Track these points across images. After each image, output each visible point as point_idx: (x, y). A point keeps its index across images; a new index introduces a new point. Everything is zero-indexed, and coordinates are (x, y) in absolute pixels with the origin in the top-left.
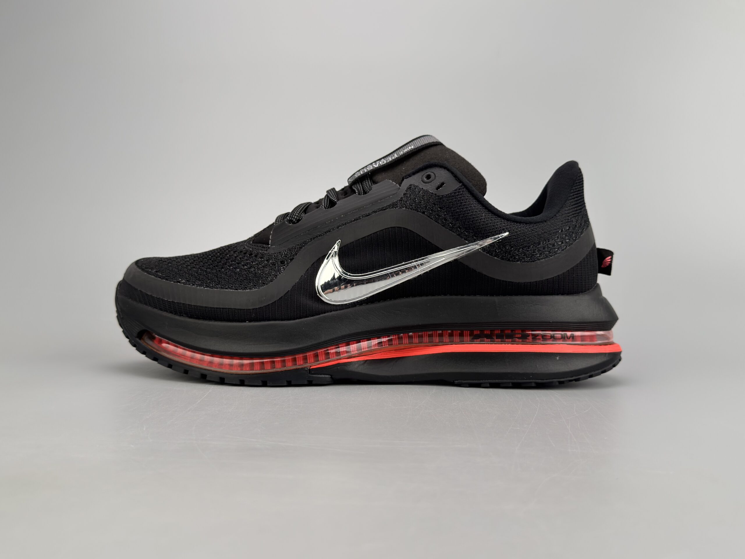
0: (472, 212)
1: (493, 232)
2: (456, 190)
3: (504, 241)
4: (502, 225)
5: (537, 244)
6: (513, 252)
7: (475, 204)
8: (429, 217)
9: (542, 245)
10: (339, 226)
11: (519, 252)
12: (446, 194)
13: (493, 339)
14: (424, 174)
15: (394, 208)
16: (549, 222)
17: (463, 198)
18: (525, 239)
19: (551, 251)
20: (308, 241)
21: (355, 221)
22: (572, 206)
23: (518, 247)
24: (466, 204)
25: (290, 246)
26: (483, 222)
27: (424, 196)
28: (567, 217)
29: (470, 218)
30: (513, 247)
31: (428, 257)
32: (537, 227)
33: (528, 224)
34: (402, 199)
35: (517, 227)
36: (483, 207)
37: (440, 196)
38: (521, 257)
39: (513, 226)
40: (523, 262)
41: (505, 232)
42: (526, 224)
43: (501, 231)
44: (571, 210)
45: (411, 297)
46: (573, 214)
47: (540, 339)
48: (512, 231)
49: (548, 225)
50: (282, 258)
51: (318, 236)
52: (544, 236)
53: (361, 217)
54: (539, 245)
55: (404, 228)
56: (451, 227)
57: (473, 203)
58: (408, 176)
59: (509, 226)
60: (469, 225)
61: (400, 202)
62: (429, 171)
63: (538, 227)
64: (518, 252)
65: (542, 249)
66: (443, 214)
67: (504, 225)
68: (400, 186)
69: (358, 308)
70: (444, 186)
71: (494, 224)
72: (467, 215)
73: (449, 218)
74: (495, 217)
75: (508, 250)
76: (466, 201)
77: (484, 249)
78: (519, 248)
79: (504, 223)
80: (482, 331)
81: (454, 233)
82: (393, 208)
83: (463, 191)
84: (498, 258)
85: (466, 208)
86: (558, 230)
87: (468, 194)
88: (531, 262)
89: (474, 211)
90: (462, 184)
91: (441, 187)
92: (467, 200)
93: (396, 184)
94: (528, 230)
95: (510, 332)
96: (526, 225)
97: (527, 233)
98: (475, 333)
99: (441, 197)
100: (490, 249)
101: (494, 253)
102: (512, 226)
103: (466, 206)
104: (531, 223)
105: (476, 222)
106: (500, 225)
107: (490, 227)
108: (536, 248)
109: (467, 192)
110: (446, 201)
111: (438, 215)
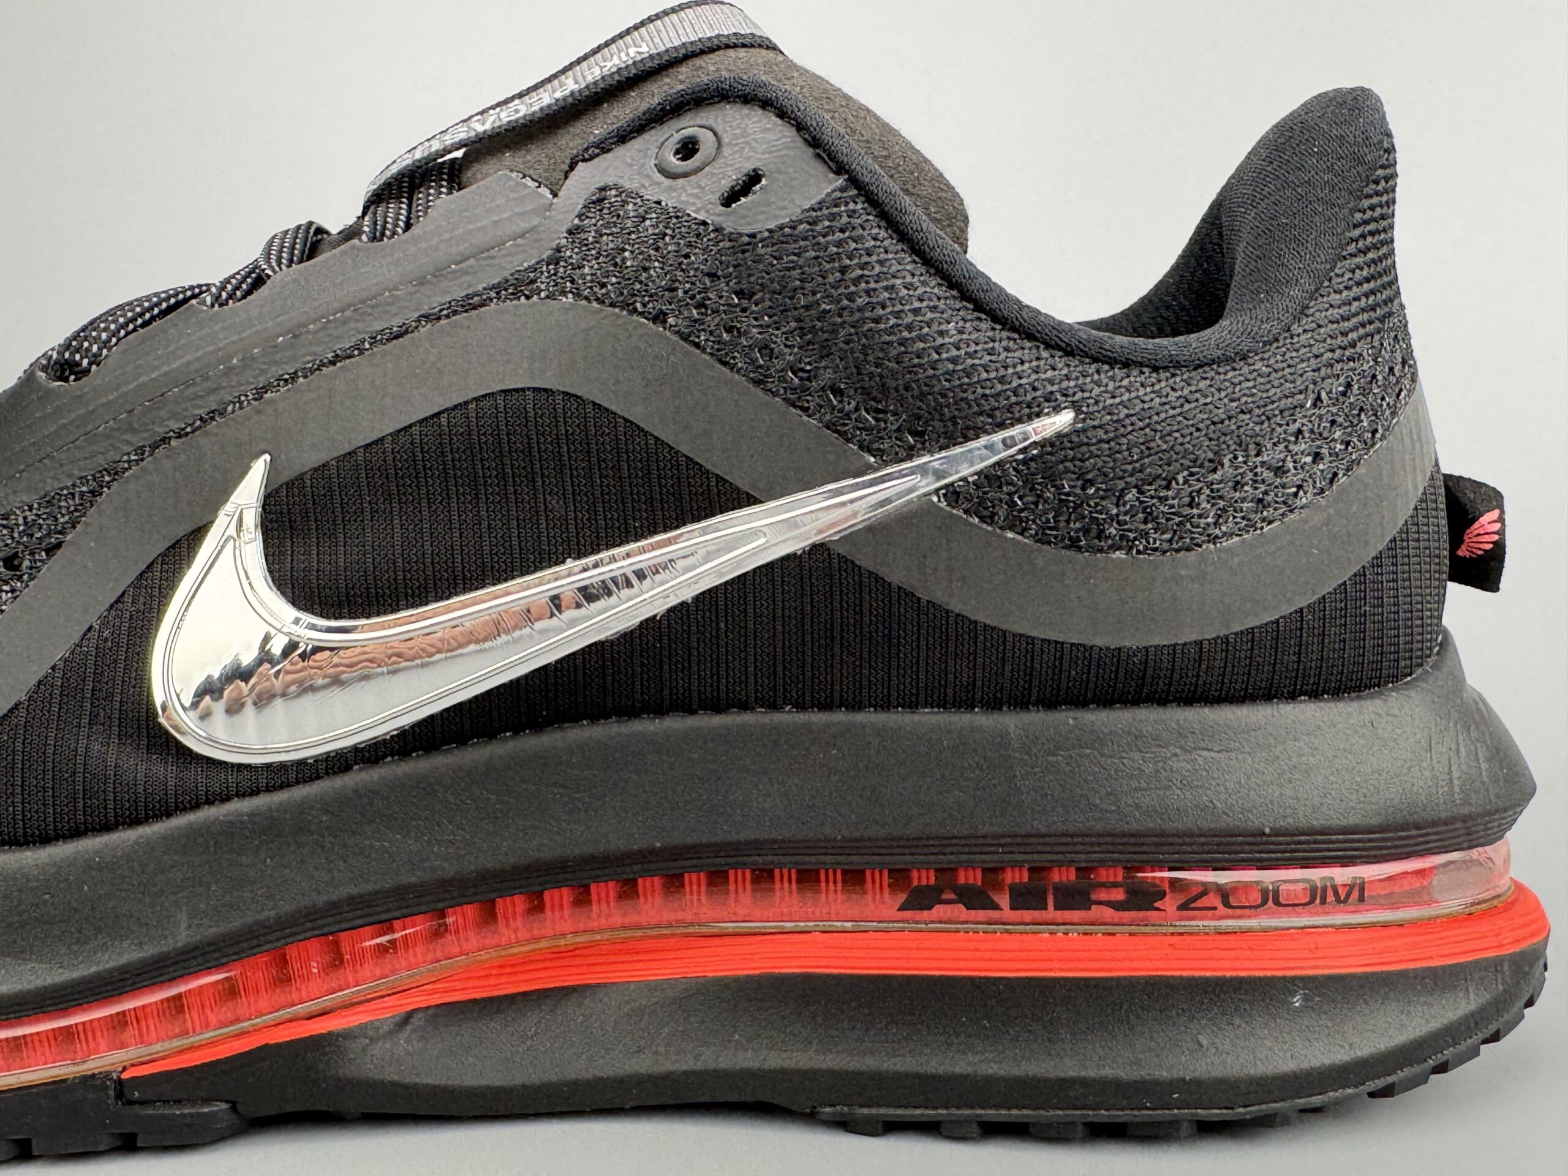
0: (898, 315)
1: (998, 413)
2: (820, 209)
3: (1049, 454)
4: (1043, 376)
5: (1207, 464)
6: (1097, 505)
7: (913, 275)
8: (685, 338)
9: (1231, 471)
10: (265, 389)
11: (1124, 505)
12: (772, 226)
13: (996, 907)
14: (666, 136)
15: (523, 299)
16: (1262, 359)
17: (853, 245)
18: (1152, 444)
19: (1269, 499)
20: (129, 461)
21: (339, 364)
22: (1359, 284)
23: (1118, 482)
24: (866, 272)
25: (51, 486)
26: (948, 359)
27: (663, 239)
28: (1340, 339)
29: (887, 343)
30: (1091, 482)
31: (686, 536)
32: (1208, 382)
33: (1166, 368)
34: (558, 255)
35: (1111, 387)
36: (951, 286)
37: (741, 235)
38: (1130, 531)
39: (1092, 381)
40: (1139, 552)
41: (1057, 409)
42: (1156, 369)
43: (1039, 406)
44: (1356, 304)
45: (614, 719)
46: (1363, 325)
47: (1215, 908)
48: (1088, 406)
49: (1255, 374)
50: (13, 538)
51: (170, 438)
52: (1239, 427)
53: (367, 346)
54: (1215, 470)
55: (565, 393)
56: (794, 390)
57: (900, 267)
58: (597, 151)
59: (1077, 378)
60: (881, 376)
61: (551, 267)
62: (691, 123)
63: (1210, 386)
64: (1117, 506)
65: (1226, 490)
66: (755, 323)
67: (1050, 374)
68: (555, 195)
69: (359, 777)
70: (758, 187)
71: (1002, 372)
72: (870, 330)
73: (786, 346)
74: (1009, 338)
75: (1071, 498)
76: (865, 259)
77: (957, 494)
78: (1121, 484)
79: (1054, 369)
80: (946, 872)
81: (809, 416)
82: (518, 298)
83: (852, 214)
84: (1021, 534)
85: (870, 296)
86: (1302, 397)
87: (879, 227)
88: (1178, 551)
89: (907, 307)
90: (846, 177)
91: (745, 195)
92: (869, 255)
93: (539, 187)
94: (1164, 400)
95: (1073, 876)
96: (1154, 375)
97: (1163, 416)
98: (915, 883)
99: (746, 239)
100: (985, 493)
101: (1002, 513)
102: (1088, 380)
103: (867, 282)
104: (1175, 365)
105: (916, 361)
106: (1034, 377)
107: (982, 388)
108: (1201, 485)
109: (871, 218)
110: (771, 259)
111: (729, 330)
